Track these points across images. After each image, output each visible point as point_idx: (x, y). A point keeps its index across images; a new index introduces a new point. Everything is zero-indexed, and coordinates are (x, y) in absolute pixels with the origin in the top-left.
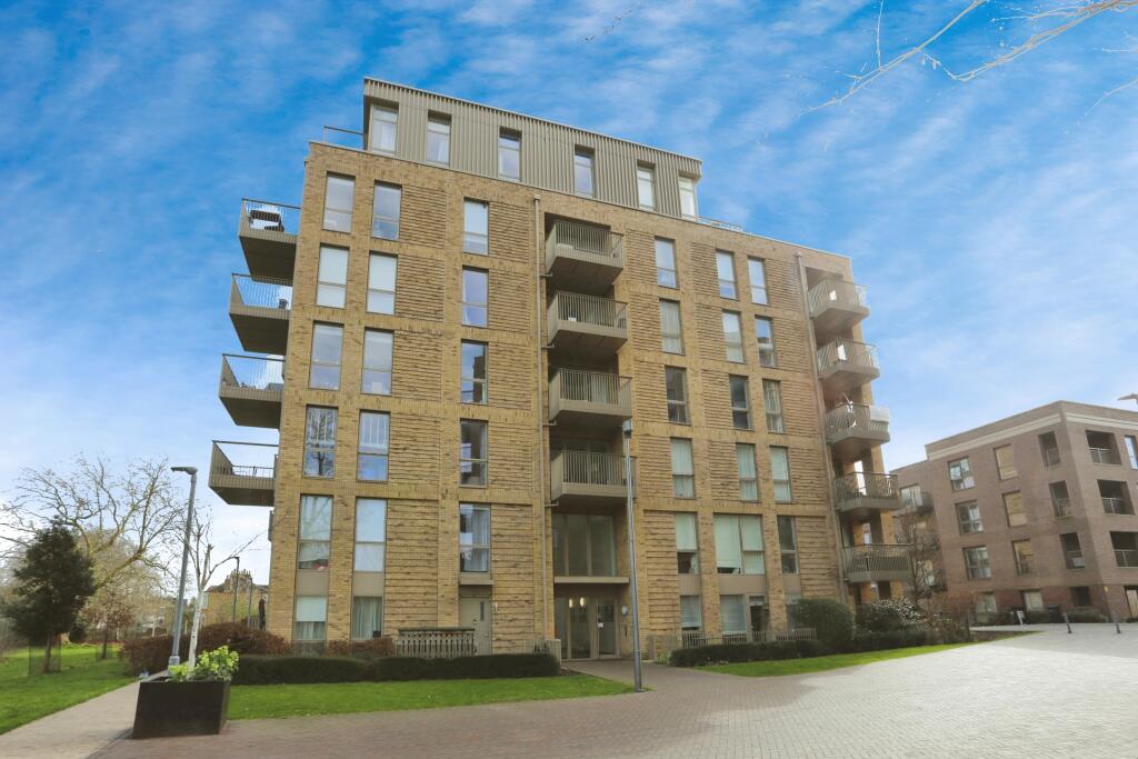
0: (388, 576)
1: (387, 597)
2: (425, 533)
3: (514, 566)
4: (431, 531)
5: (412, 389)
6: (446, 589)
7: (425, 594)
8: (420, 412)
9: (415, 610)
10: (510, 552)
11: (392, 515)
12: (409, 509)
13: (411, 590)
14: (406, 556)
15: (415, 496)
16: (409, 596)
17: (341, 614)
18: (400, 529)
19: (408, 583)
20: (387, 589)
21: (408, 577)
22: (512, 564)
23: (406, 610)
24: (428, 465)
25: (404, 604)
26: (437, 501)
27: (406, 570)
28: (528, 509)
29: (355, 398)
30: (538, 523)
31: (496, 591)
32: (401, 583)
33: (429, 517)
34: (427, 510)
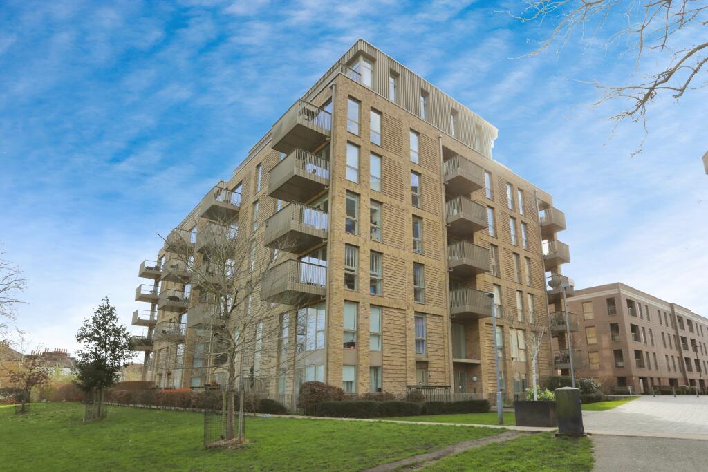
0: (384, 354)
1: (384, 367)
2: (400, 329)
3: (437, 351)
4: (402, 328)
5: (393, 241)
6: (411, 363)
7: (401, 365)
8: (397, 255)
9: (396, 376)
10: (434, 342)
11: (385, 317)
12: (392, 314)
13: (395, 363)
14: (392, 342)
15: (395, 306)
16: (394, 367)
17: (365, 377)
18: (389, 326)
19: (394, 359)
20: (385, 362)
21: (393, 355)
22: (435, 350)
23: (393, 376)
24: (401, 288)
25: (391, 371)
26: (405, 310)
27: (392, 351)
28: (441, 318)
29: (368, 242)
30: (446, 327)
31: (429, 365)
32: (391, 359)
33: (401, 319)
34: (400, 315)
